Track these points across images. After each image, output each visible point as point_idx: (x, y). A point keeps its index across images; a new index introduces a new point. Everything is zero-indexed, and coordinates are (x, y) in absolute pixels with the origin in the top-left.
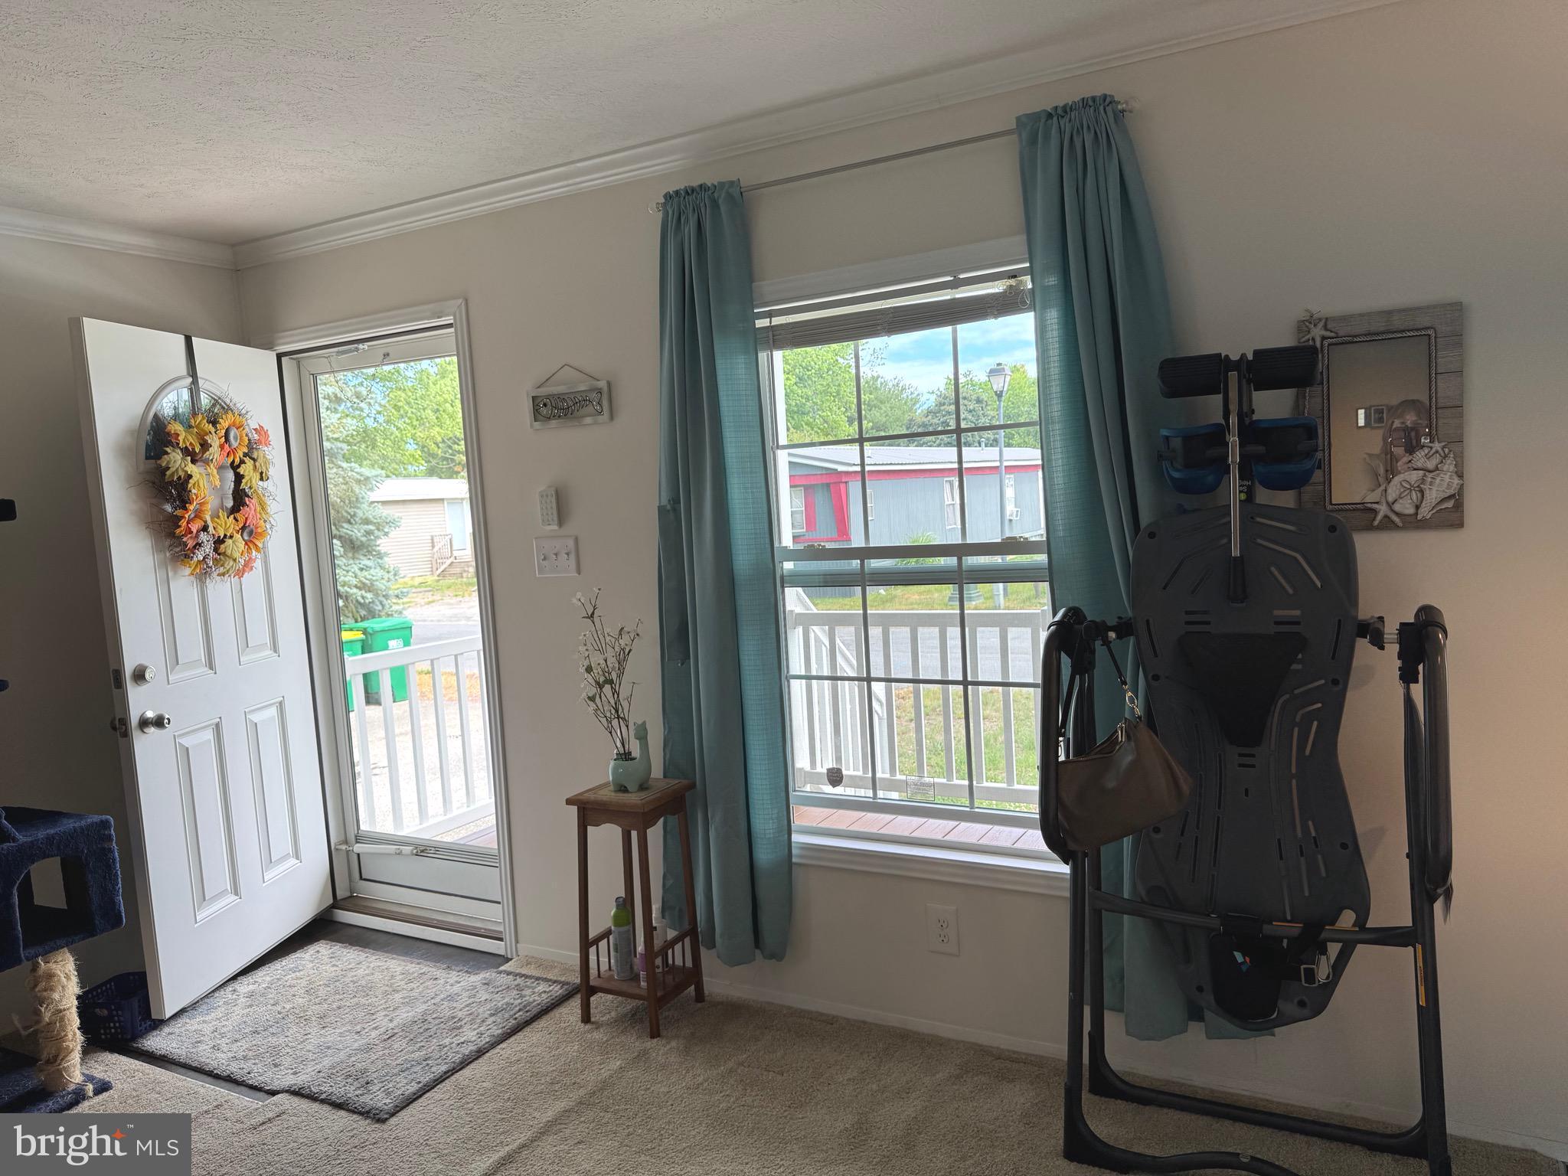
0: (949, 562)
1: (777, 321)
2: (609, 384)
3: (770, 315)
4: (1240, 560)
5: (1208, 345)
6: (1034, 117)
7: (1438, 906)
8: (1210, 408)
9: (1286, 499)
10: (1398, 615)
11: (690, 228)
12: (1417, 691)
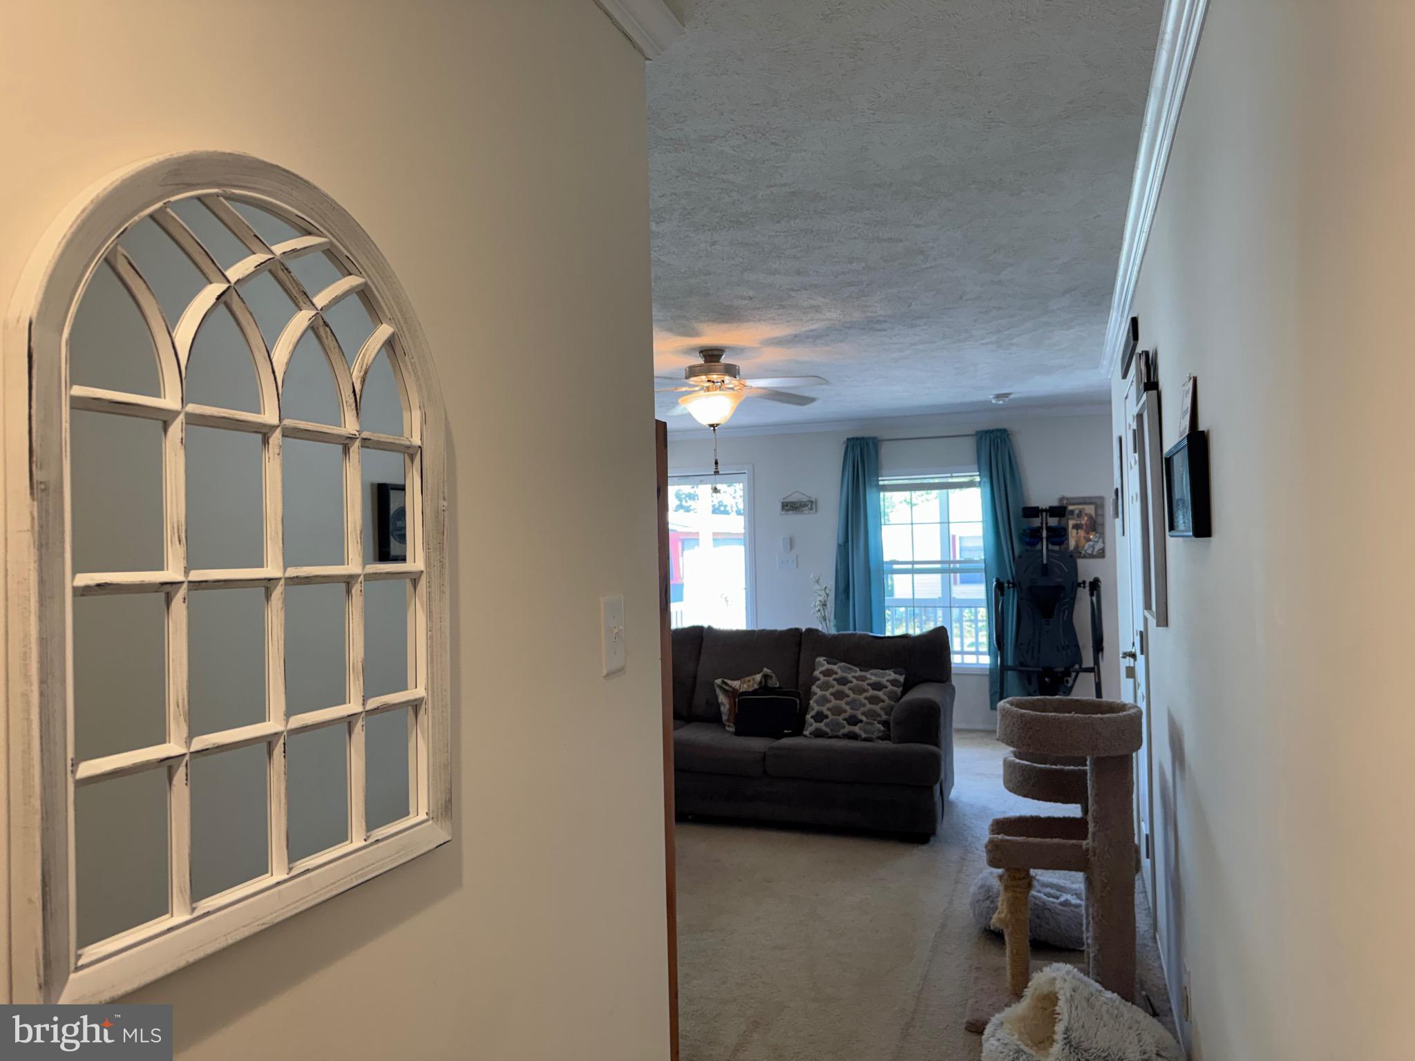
1: (887, 483)
2: (816, 500)
3: (884, 480)
4: (1046, 565)
5: (1034, 504)
6: (982, 432)
7: (1100, 655)
8: (1036, 522)
9: (1056, 548)
10: (1089, 579)
11: (858, 451)
12: (1094, 599)
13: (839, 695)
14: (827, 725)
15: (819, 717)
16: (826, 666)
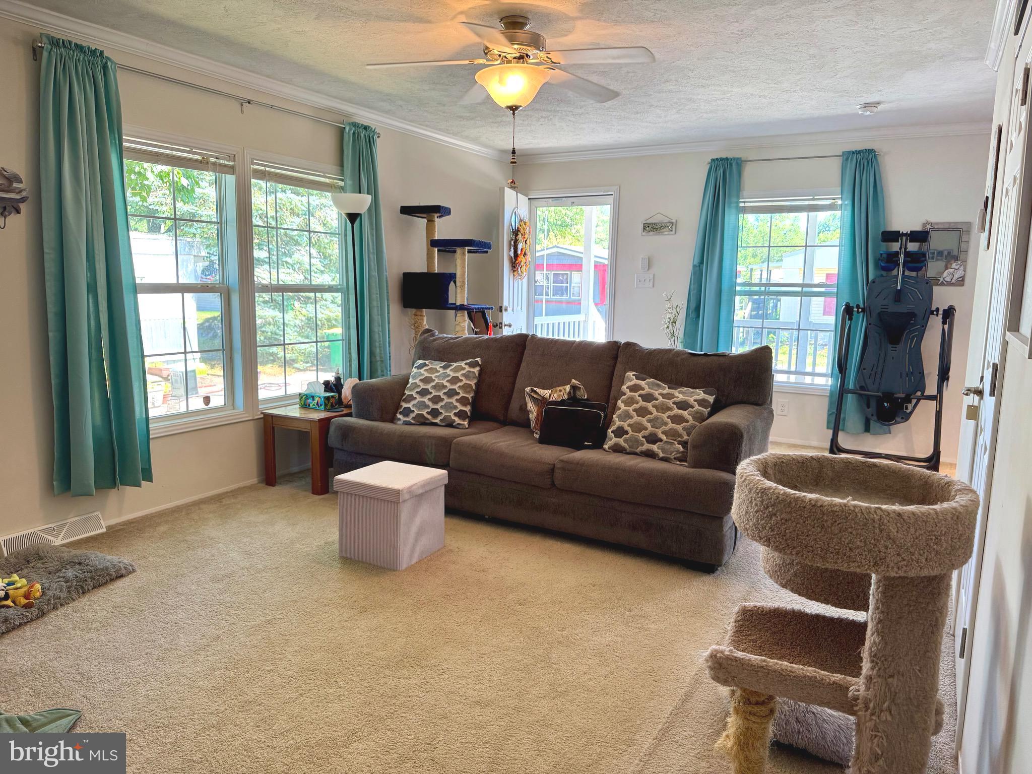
0: (799, 289)
1: (746, 205)
2: (676, 221)
3: (744, 202)
4: (900, 291)
5: (894, 228)
6: (849, 152)
7: (945, 384)
8: (895, 246)
9: (914, 274)
10: (944, 306)
11: (721, 172)
12: (946, 327)
13: (642, 412)
14: (626, 441)
15: (620, 432)
16: (635, 381)
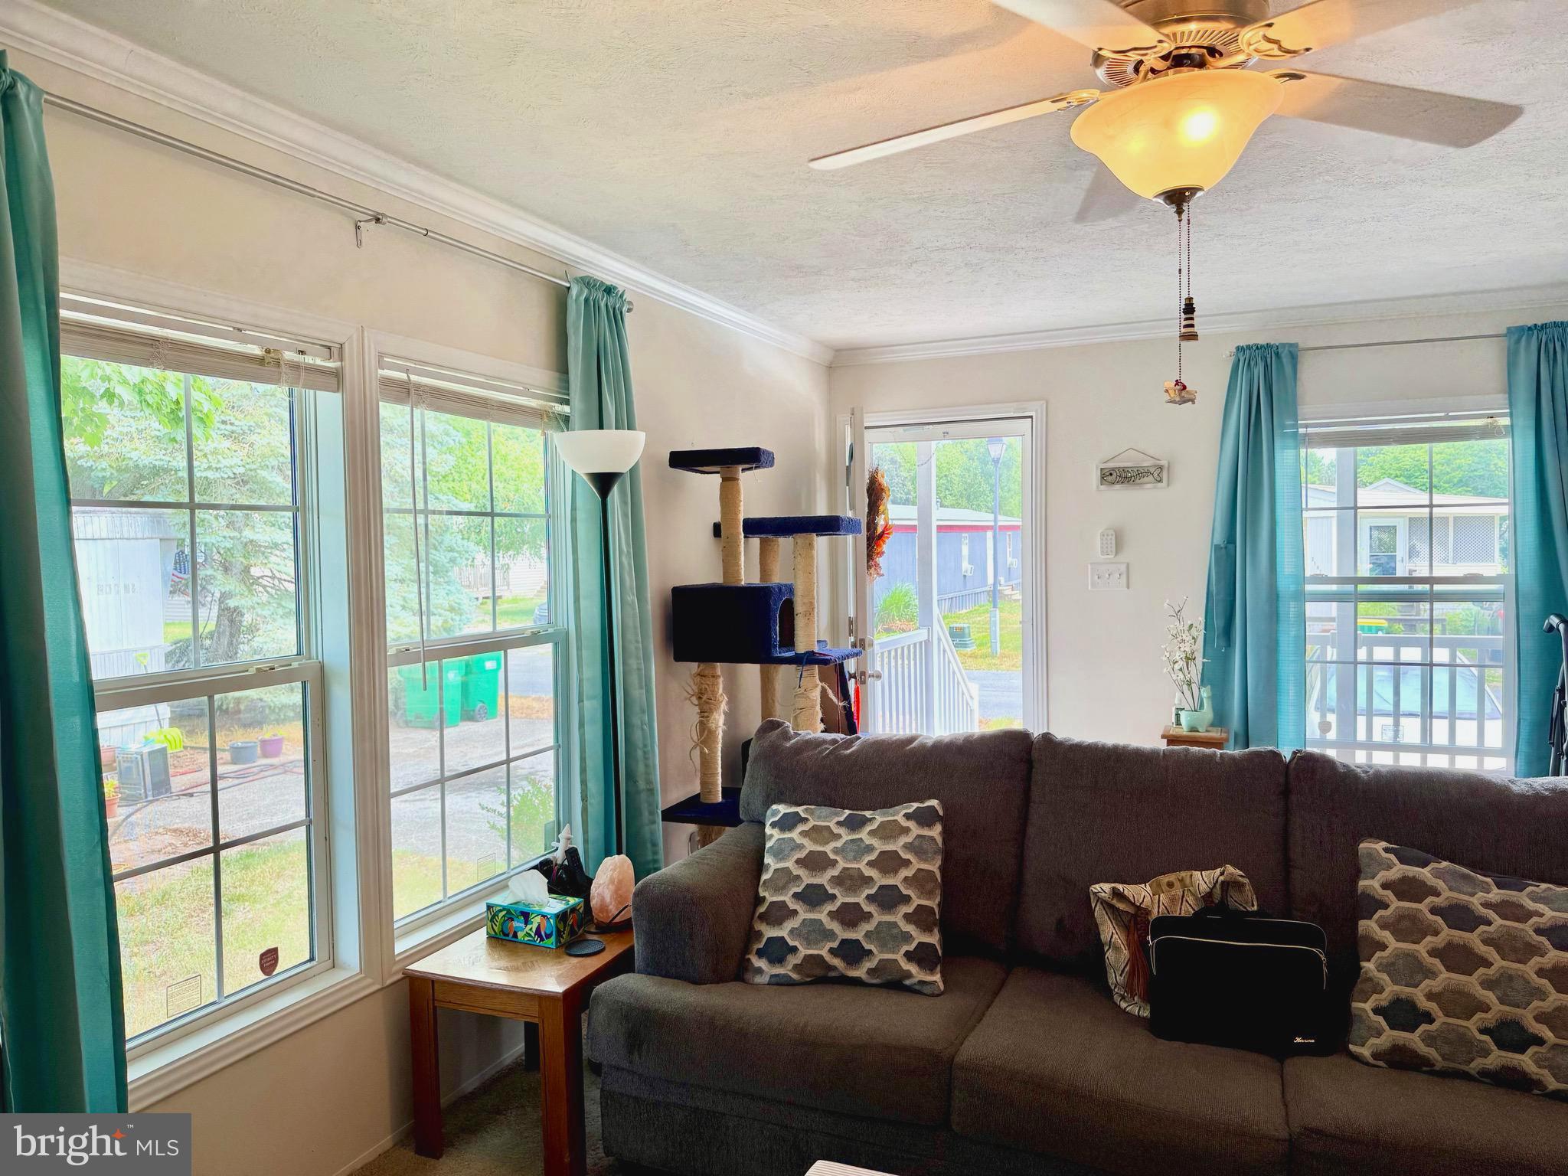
2: (1169, 463)
6: (1520, 329)
14: (1429, 1039)
15: (1402, 1014)
16: (1399, 870)
